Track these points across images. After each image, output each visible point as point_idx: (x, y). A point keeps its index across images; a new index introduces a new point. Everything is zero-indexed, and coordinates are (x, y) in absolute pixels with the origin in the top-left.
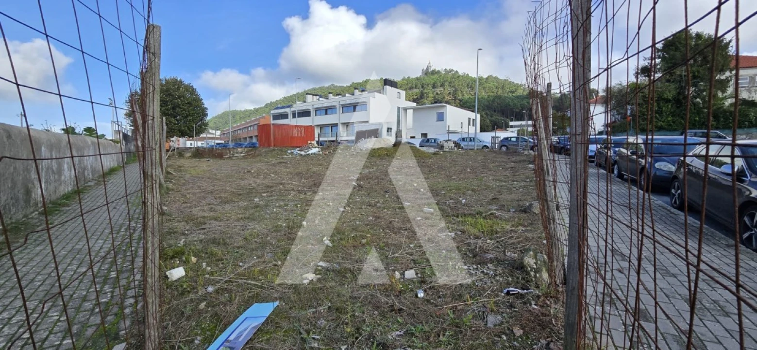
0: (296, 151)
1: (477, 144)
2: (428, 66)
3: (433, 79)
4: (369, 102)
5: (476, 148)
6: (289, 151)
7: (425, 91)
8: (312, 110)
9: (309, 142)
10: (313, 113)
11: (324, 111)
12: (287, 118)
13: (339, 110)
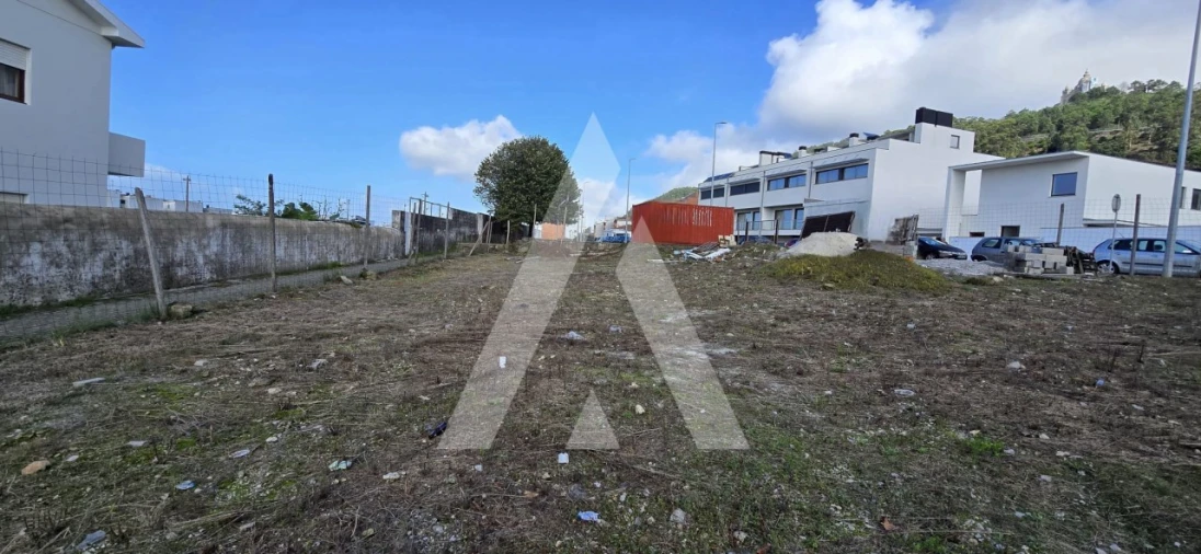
0: (689, 253)
1: (1173, 258)
2: (1080, 82)
3: (1092, 109)
4: (874, 160)
5: (1170, 272)
6: (676, 252)
7: (1067, 135)
8: (761, 181)
9: (720, 237)
10: (763, 186)
11: (782, 182)
12: (723, 195)
13: (810, 178)
